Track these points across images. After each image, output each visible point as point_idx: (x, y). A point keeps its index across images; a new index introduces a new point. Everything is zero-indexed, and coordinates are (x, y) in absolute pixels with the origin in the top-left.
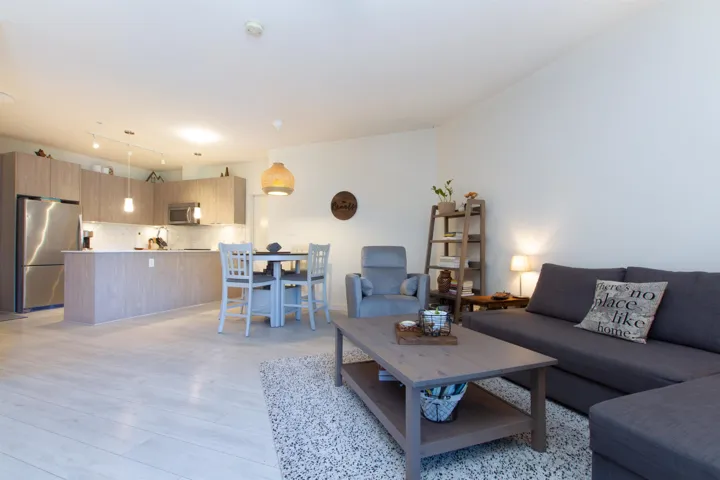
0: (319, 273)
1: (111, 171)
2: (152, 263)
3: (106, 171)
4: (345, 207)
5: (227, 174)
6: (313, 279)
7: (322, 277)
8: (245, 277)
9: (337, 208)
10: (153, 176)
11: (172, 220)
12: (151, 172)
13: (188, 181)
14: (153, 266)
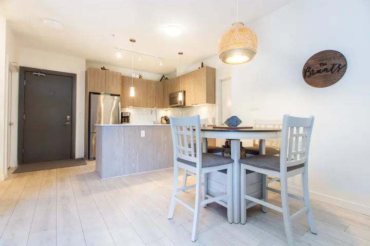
0: (299, 160)
1: (140, 77)
2: (143, 133)
3: (138, 77)
4: (326, 70)
5: (202, 66)
6: (290, 169)
7: (302, 165)
8: (192, 159)
9: (312, 73)
10: (164, 78)
11: (170, 104)
12: (162, 76)
13: (179, 77)
14: (144, 136)
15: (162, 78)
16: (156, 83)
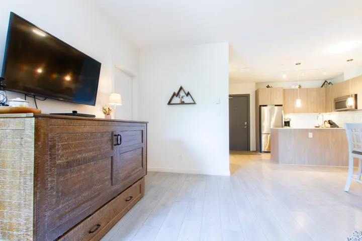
1: (300, 87)
2: (311, 135)
3: (297, 87)
10: (326, 83)
11: (336, 108)
12: (324, 81)
13: (348, 80)
14: (312, 137)
15: (324, 84)
16: (317, 89)
